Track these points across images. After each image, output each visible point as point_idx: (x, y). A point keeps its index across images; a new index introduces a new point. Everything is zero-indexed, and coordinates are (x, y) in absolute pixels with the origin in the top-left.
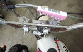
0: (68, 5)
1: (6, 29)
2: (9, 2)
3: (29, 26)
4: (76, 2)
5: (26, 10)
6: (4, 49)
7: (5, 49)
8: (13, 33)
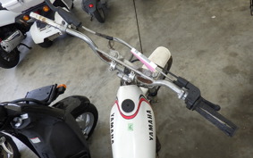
0: (227, 68)
1: (70, 59)
2: (105, 5)
3: (117, 63)
4: (248, 69)
5: (131, 38)
6: (60, 90)
7: (62, 92)
8: (82, 75)
